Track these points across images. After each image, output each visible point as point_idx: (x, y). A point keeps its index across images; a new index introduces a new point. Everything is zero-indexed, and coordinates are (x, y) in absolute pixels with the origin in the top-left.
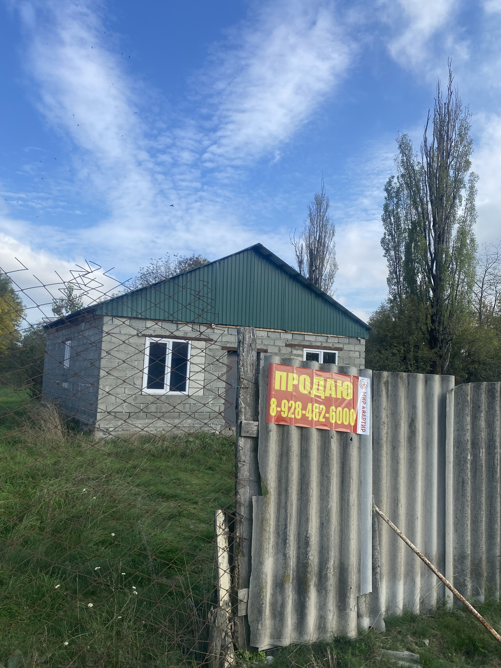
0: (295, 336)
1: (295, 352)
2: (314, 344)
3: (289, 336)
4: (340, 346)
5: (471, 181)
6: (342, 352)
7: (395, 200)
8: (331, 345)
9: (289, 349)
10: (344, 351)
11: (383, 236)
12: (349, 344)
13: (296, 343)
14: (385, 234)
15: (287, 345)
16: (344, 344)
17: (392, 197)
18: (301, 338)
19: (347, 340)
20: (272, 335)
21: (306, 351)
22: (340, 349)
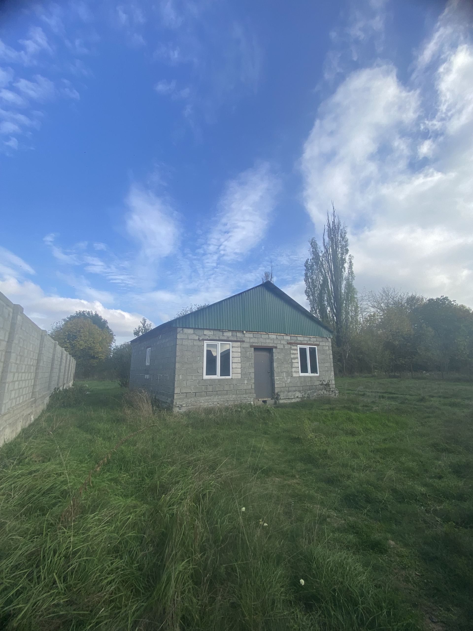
0: (292, 338)
1: (293, 347)
2: (303, 342)
3: (288, 338)
4: (318, 343)
5: (350, 259)
6: (319, 347)
7: (311, 271)
8: (312, 343)
9: (289, 346)
10: (320, 346)
11: (306, 289)
12: (322, 341)
13: (293, 342)
14: (307, 288)
15: (288, 344)
16: (320, 342)
17: (309, 269)
18: (295, 338)
19: (321, 340)
20: (279, 337)
21: (299, 346)
22: (317, 345)
